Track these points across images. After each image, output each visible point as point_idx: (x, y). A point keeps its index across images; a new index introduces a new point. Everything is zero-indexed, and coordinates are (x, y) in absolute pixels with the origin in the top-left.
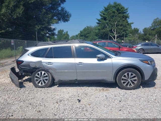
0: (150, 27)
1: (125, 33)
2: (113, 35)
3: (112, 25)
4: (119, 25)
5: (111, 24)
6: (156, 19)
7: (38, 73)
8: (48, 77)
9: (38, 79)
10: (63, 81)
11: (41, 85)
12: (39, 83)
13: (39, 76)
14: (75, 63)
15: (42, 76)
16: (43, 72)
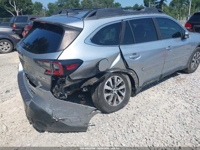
7: (108, 82)
8: (124, 85)
9: (109, 94)
10: (148, 83)
11: (117, 105)
12: (112, 101)
13: (112, 87)
14: (165, 48)
15: (115, 85)
16: (116, 77)
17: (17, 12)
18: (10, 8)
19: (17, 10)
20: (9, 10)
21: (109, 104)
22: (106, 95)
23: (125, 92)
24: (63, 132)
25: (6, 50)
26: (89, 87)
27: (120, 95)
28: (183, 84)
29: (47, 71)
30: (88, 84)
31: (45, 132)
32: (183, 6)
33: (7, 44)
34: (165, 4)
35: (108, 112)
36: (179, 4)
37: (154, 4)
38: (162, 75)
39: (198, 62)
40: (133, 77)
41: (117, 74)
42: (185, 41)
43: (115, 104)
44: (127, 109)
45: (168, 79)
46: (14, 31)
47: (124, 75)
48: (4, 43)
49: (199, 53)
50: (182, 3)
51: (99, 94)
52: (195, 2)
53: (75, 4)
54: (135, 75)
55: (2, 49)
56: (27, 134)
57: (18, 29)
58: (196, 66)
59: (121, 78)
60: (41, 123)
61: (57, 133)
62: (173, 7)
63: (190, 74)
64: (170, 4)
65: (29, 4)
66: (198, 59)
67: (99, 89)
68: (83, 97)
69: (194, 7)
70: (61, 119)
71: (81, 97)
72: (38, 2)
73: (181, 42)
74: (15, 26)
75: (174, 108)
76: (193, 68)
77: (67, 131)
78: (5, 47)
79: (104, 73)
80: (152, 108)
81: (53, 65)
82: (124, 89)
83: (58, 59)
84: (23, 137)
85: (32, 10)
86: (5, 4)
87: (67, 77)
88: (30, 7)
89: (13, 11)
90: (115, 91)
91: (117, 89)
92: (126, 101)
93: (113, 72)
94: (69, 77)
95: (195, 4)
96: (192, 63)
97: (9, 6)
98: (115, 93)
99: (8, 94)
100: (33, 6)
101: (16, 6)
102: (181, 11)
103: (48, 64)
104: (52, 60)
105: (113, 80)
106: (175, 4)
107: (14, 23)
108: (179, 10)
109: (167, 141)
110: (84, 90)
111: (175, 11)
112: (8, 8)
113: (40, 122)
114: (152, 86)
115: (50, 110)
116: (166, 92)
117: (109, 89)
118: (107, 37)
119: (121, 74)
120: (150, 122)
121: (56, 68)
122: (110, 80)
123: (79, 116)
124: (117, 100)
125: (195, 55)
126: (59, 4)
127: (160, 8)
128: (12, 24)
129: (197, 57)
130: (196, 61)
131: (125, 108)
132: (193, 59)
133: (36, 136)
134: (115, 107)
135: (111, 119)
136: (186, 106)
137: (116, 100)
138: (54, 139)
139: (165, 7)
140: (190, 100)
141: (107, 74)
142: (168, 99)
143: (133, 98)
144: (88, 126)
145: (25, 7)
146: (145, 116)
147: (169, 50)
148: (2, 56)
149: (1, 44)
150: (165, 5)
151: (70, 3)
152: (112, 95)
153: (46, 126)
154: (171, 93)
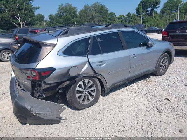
0: (56, 13)
1: (33, 20)
2: (16, 22)
3: (13, 8)
4: (22, 9)
5: (11, 7)
6: (61, 6)
7: (80, 84)
8: (95, 86)
9: (81, 94)
10: (116, 85)
11: (88, 103)
12: (84, 100)
13: (83, 89)
14: (130, 56)
15: (86, 87)
16: (87, 80)
17: (21, 24)
18: (15, 20)
19: (21, 22)
20: (14, 22)
21: (81, 102)
22: (77, 95)
23: (95, 92)
24: (41, 124)
25: (8, 58)
26: (62, 88)
27: (91, 95)
28: (150, 85)
29: (28, 77)
30: (62, 86)
31: (27, 124)
32: (173, 13)
33: (9, 54)
34: (155, 11)
35: (80, 109)
36: (169, 11)
37: (145, 12)
38: (129, 78)
39: (167, 66)
40: (102, 80)
41: (88, 78)
42: (151, 49)
43: (86, 102)
44: (96, 106)
45: (138, 81)
46: (15, 41)
47: (93, 79)
48: (6, 53)
49: (166, 59)
50: (172, 11)
51: (71, 94)
52: (183, 9)
53: (73, 14)
54: (103, 78)
55: (5, 58)
56: (13, 126)
57: (20, 40)
58: (165, 69)
59: (91, 81)
60: (23, 117)
61: (36, 125)
62: (163, 14)
63: (159, 77)
64: (160, 11)
65: (32, 16)
66: (166, 63)
67: (71, 90)
68: (60, 97)
69: (183, 13)
70: (37, 114)
71: (58, 97)
72: (40, 14)
73: (146, 50)
74: (17, 37)
75: (134, 105)
76: (162, 71)
77: (43, 123)
78: (7, 56)
79: (75, 77)
80: (116, 105)
81: (32, 72)
82: (94, 90)
83: (36, 68)
84: (10, 128)
85: (34, 21)
86: (10, 17)
87: (43, 82)
88: (33, 19)
89: (18, 22)
90: (86, 91)
91: (88, 90)
92: (96, 100)
93: (84, 77)
94: (44, 82)
95: (183, 11)
96: (160, 68)
97: (14, 18)
98: (86, 93)
99: (4, 96)
100: (35, 18)
101: (20, 18)
102: (171, 17)
103: (29, 72)
104: (31, 69)
105: (84, 83)
106: (165, 11)
107: (17, 35)
108: (169, 16)
109: (119, 130)
110: (60, 91)
111: (166, 17)
112: (13, 20)
113: (21, 116)
114: (123, 87)
115: (29, 106)
116: (133, 93)
117: (80, 90)
118: (79, 49)
119: (91, 78)
120: (112, 116)
121: (34, 75)
122: (81, 83)
123: (51, 111)
124: (88, 99)
125: (162, 60)
126: (58, 15)
127: (151, 15)
128: (14, 35)
129: (165, 61)
130: (165, 65)
131: (94, 106)
132: (161, 64)
133: (19, 127)
134: (86, 105)
135: (80, 114)
136: (145, 104)
137: (86, 98)
138: (33, 130)
139: (156, 15)
140: (150, 98)
141: (78, 78)
142: (133, 98)
143: (104, 97)
144: (61, 120)
145: (29, 19)
146: (109, 111)
147: (133, 57)
148: (4, 64)
149: (3, 53)
150: (156, 13)
151: (68, 14)
152: (83, 95)
153: (27, 119)
154: (137, 93)
